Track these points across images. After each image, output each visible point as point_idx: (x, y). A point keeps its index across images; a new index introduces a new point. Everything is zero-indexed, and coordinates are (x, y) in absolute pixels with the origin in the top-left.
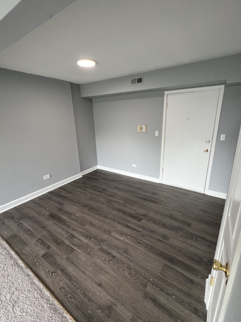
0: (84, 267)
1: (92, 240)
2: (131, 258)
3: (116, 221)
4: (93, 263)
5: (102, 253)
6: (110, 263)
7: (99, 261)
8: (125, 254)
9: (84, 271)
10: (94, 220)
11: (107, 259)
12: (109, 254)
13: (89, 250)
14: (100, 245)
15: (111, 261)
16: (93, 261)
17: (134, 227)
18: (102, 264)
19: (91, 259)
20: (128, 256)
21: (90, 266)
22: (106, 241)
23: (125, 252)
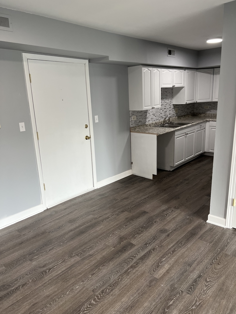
0: (224, 310)
1: (172, 305)
2: (198, 260)
3: (129, 270)
4: (215, 299)
5: (196, 290)
6: (210, 281)
7: (210, 292)
8: (193, 265)
9: (229, 309)
10: (119, 303)
11: (204, 284)
12: (196, 282)
13: (192, 306)
14: (182, 292)
15: (206, 279)
16: (211, 299)
17: (145, 253)
18: (213, 289)
19: (208, 303)
20: (196, 262)
21: (220, 302)
22: (172, 286)
23: (190, 265)
